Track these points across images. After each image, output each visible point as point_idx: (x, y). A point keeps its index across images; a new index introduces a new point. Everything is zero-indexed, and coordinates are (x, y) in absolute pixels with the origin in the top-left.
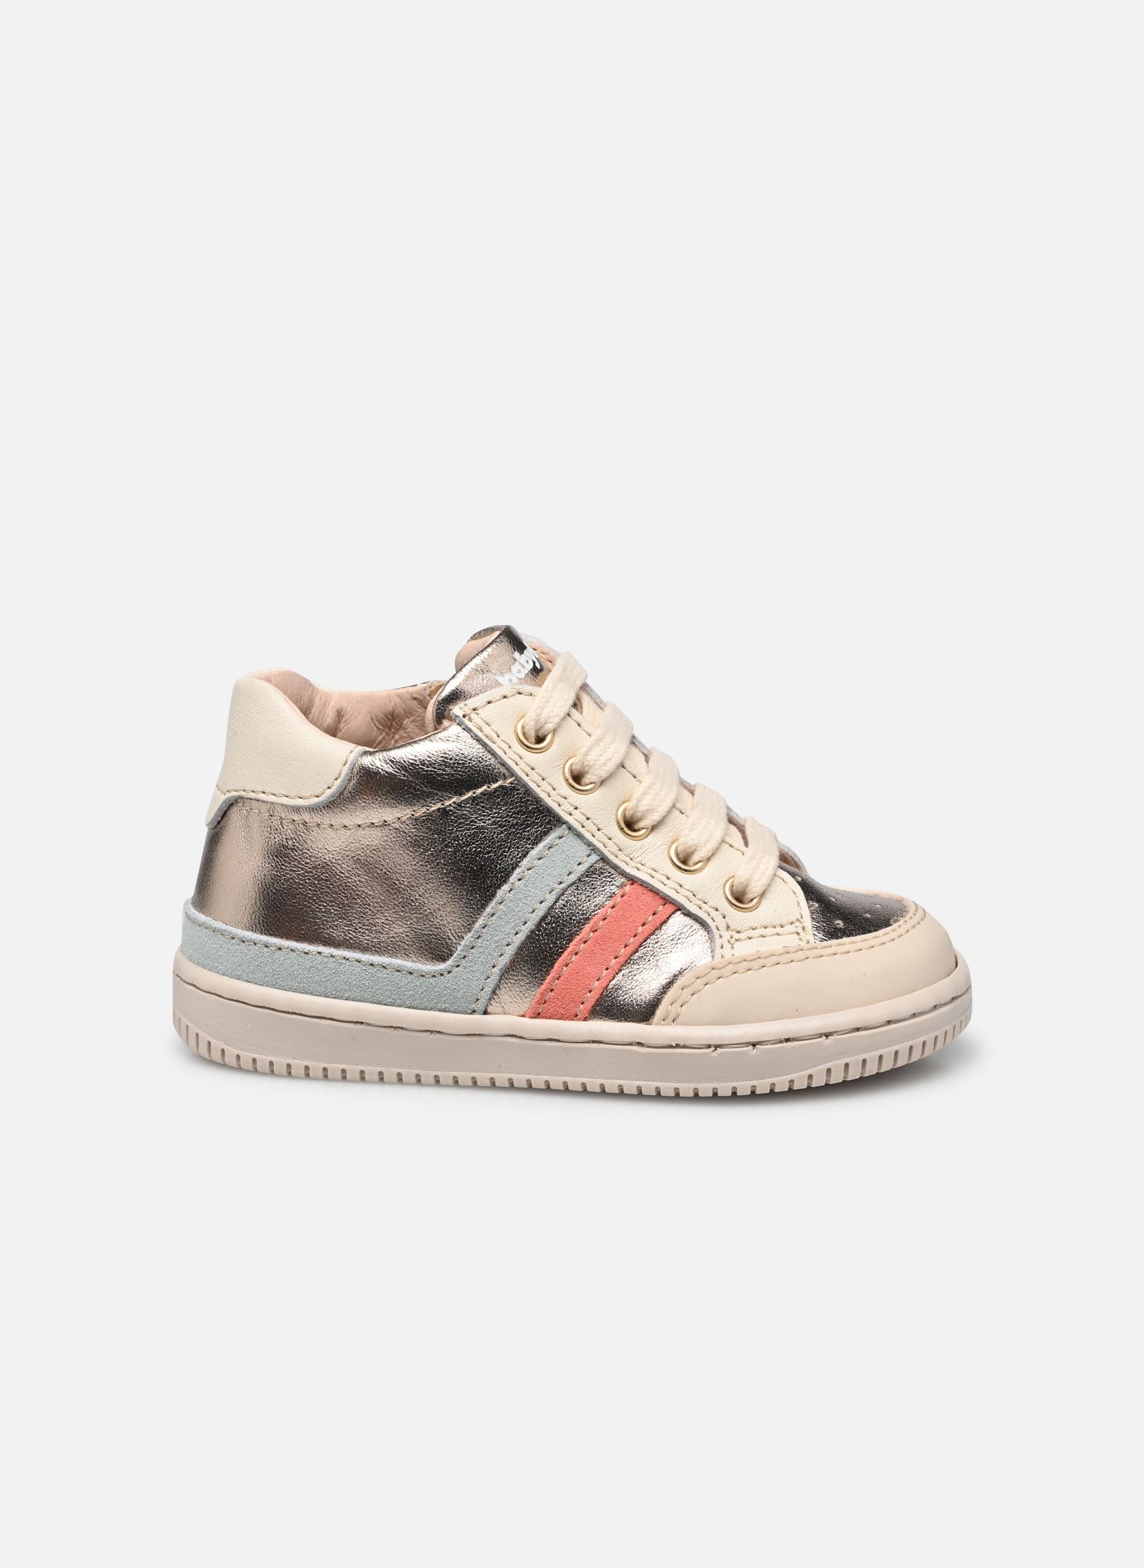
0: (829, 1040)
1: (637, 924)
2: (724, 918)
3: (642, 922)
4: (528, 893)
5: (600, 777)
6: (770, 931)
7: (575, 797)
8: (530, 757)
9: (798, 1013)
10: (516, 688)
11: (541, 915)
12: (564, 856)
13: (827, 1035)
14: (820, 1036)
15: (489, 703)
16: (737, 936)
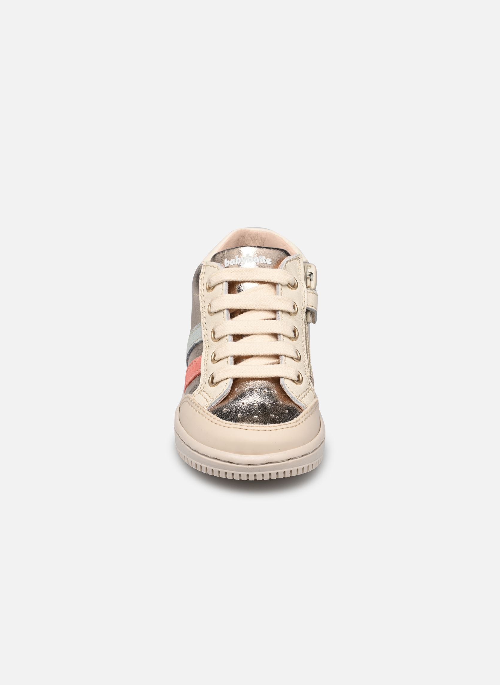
8: (206, 292)
12: (199, 332)
15: (210, 266)
16: (202, 392)
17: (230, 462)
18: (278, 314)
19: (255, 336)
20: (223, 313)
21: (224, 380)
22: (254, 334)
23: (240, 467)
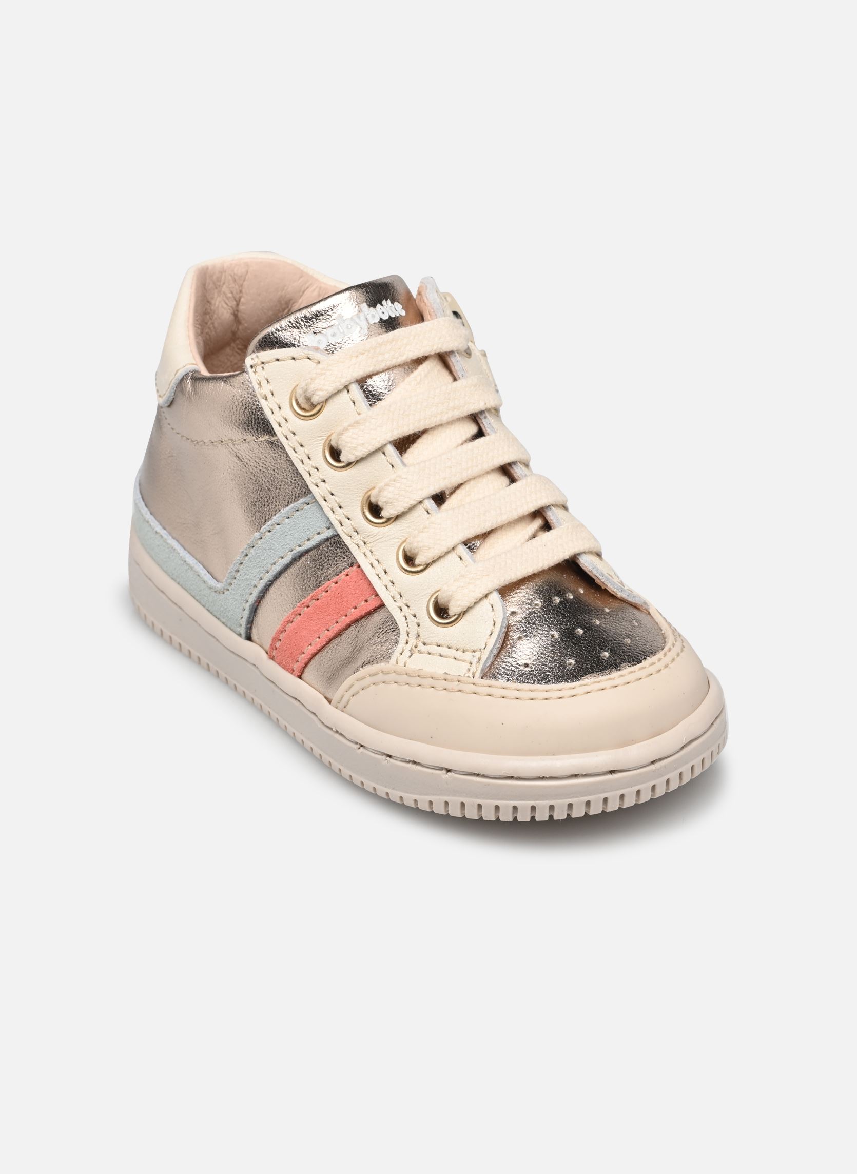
0: (447, 776)
1: (349, 606)
2: (419, 626)
3: (354, 605)
4: (272, 545)
5: (349, 459)
6: (453, 652)
7: (327, 472)
8: (296, 423)
9: (430, 740)
10: (306, 352)
11: (278, 570)
12: (307, 522)
13: (448, 771)
14: (441, 769)
15: (278, 360)
16: (421, 647)
17: (612, 772)
18: (486, 420)
19: (472, 483)
20: (384, 453)
21: (481, 599)
22: (470, 480)
23: (640, 774)
